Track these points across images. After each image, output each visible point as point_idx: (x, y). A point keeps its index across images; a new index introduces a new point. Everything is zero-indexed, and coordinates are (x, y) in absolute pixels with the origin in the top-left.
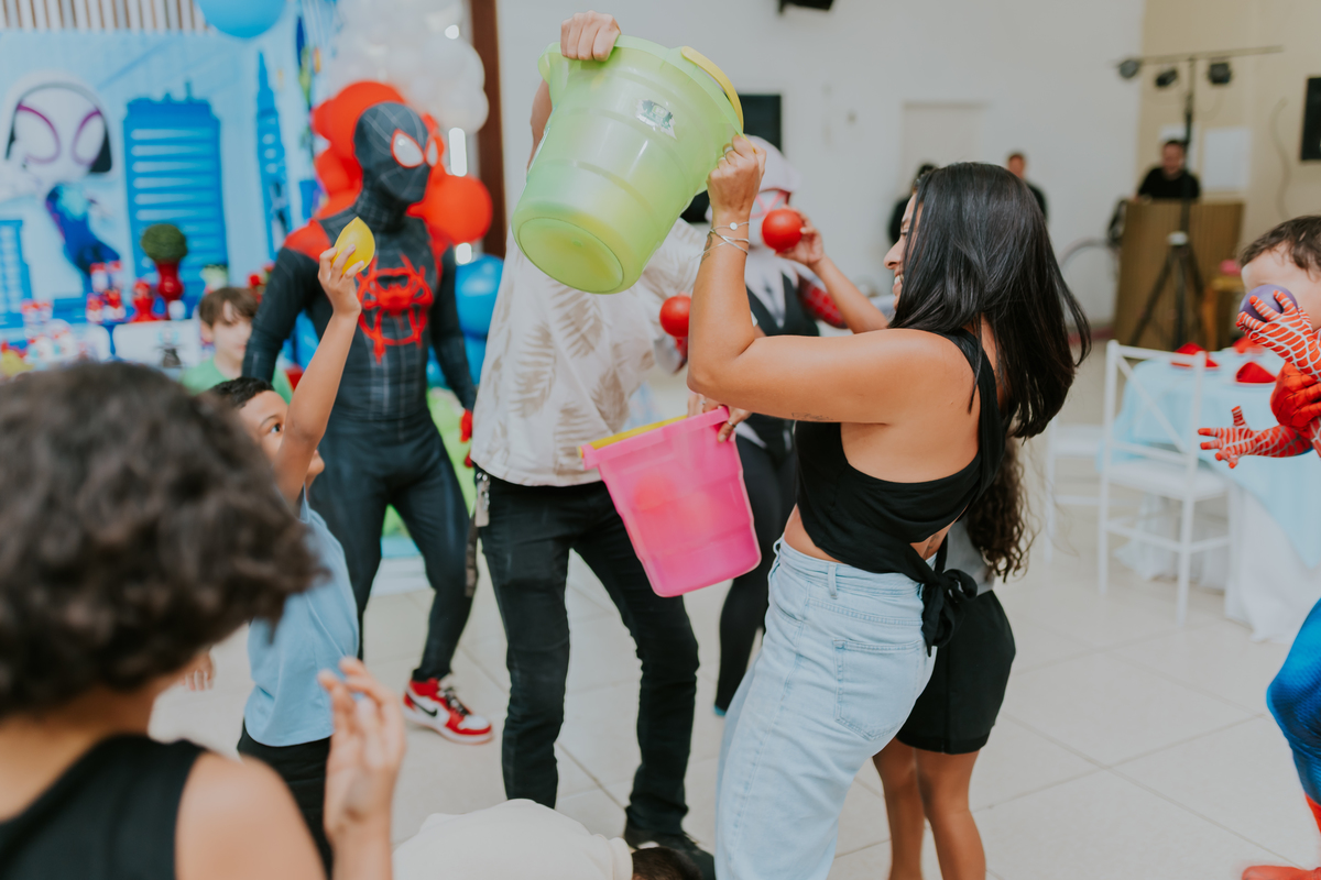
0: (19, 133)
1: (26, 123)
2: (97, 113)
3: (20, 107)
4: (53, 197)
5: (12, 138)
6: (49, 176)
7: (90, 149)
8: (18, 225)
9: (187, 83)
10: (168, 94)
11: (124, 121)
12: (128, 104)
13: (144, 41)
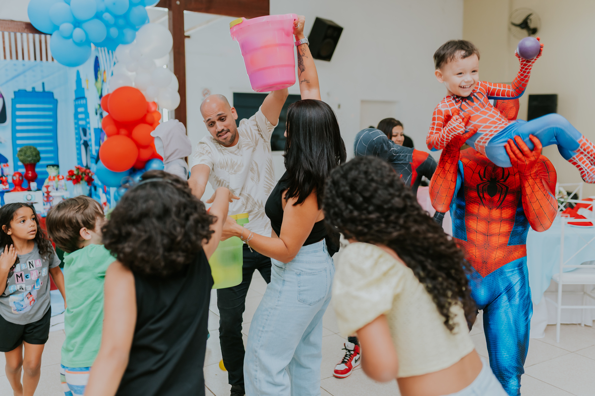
9: (43, 83)
10: (33, 88)
11: (12, 99)
12: (15, 92)
13: (24, 65)
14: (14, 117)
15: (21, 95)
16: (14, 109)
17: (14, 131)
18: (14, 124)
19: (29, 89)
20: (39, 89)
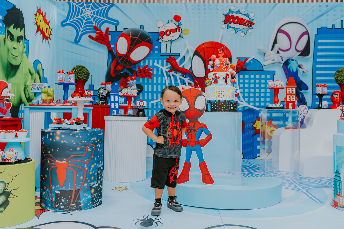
0: (278, 40)
1: (281, 36)
2: (307, 33)
3: (280, 31)
4: (286, 63)
5: (275, 42)
6: (286, 55)
7: (301, 46)
8: (273, 73)
9: (342, 21)
10: (333, 25)
11: (315, 35)
12: (318, 29)
13: (327, 6)
14: (316, 50)
15: (322, 31)
16: (316, 44)
17: (315, 63)
18: (315, 57)
19: (330, 26)
20: (338, 26)
